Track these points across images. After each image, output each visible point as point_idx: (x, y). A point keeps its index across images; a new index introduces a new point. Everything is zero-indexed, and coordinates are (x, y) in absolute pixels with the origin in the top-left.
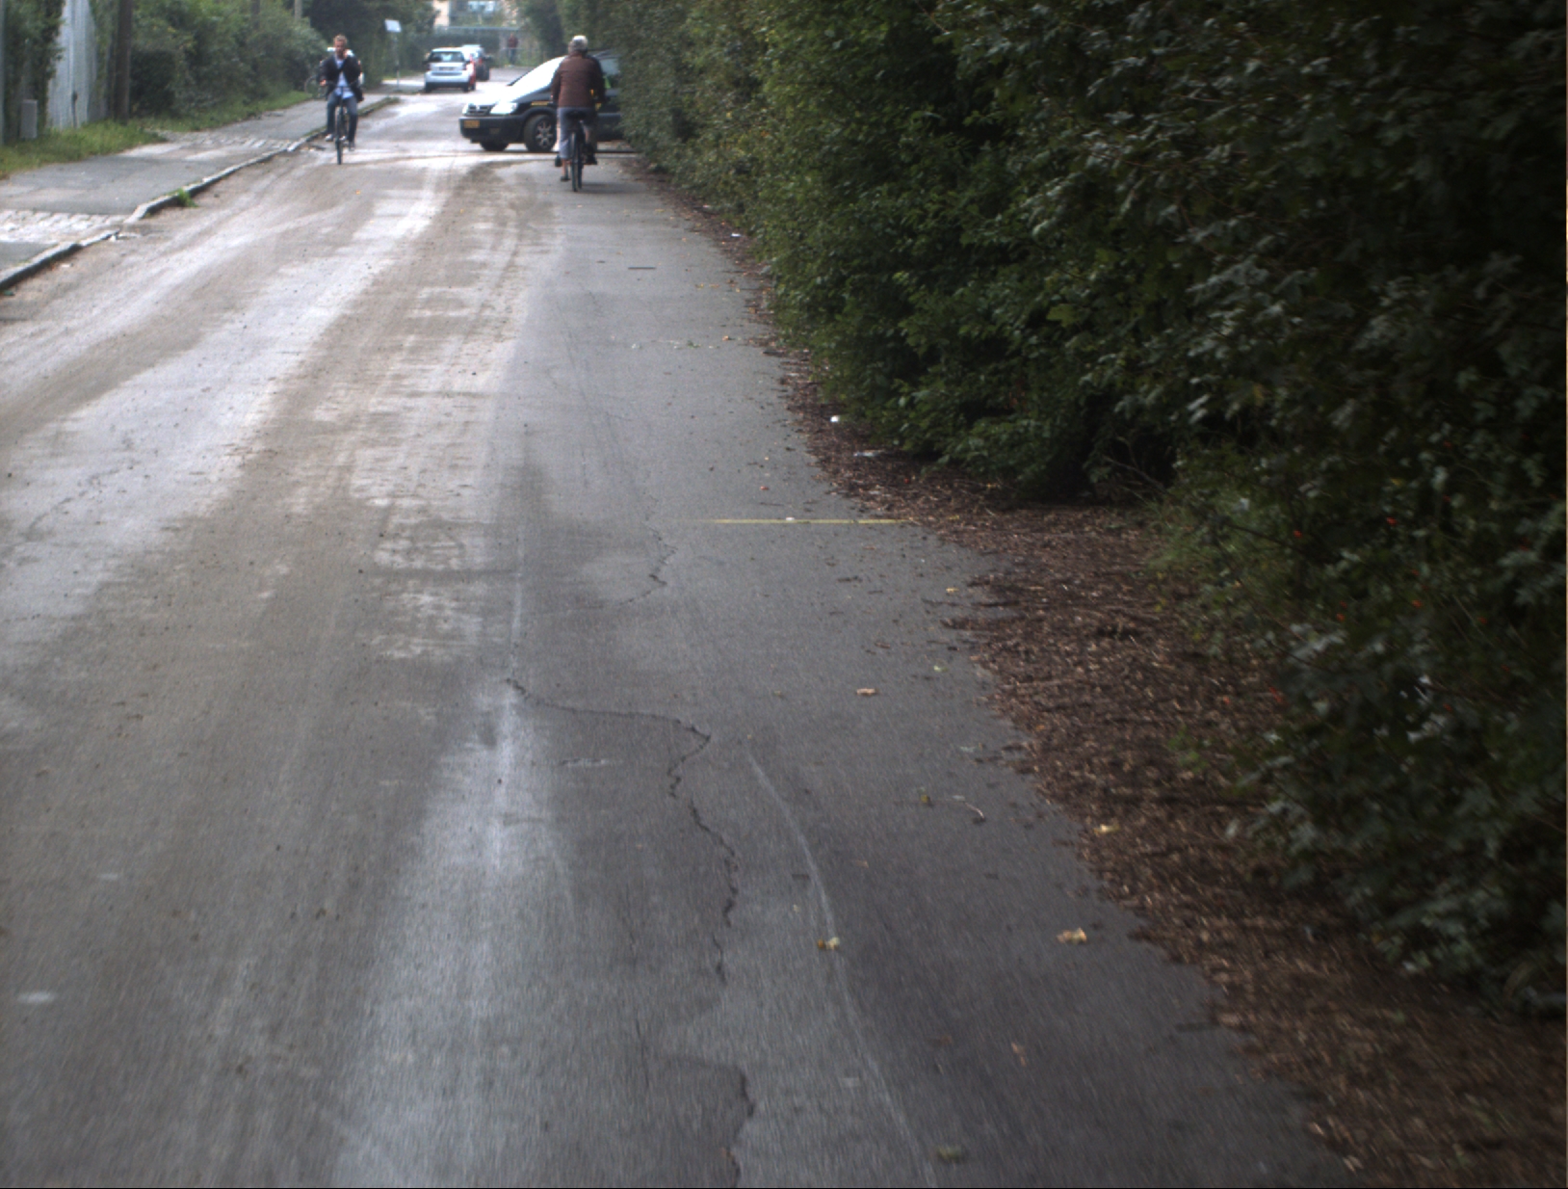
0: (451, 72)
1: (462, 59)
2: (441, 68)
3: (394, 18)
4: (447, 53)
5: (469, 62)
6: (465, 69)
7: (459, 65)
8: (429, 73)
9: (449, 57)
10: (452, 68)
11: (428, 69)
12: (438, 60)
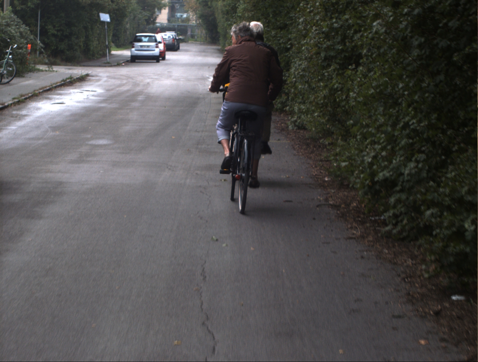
0: (148, 49)
1: (156, 41)
2: (141, 46)
3: (105, 12)
4: (146, 36)
5: (160, 43)
6: (157, 47)
7: (153, 44)
8: (133, 49)
9: (146, 39)
10: (148, 46)
11: (133, 47)
12: (140, 41)
